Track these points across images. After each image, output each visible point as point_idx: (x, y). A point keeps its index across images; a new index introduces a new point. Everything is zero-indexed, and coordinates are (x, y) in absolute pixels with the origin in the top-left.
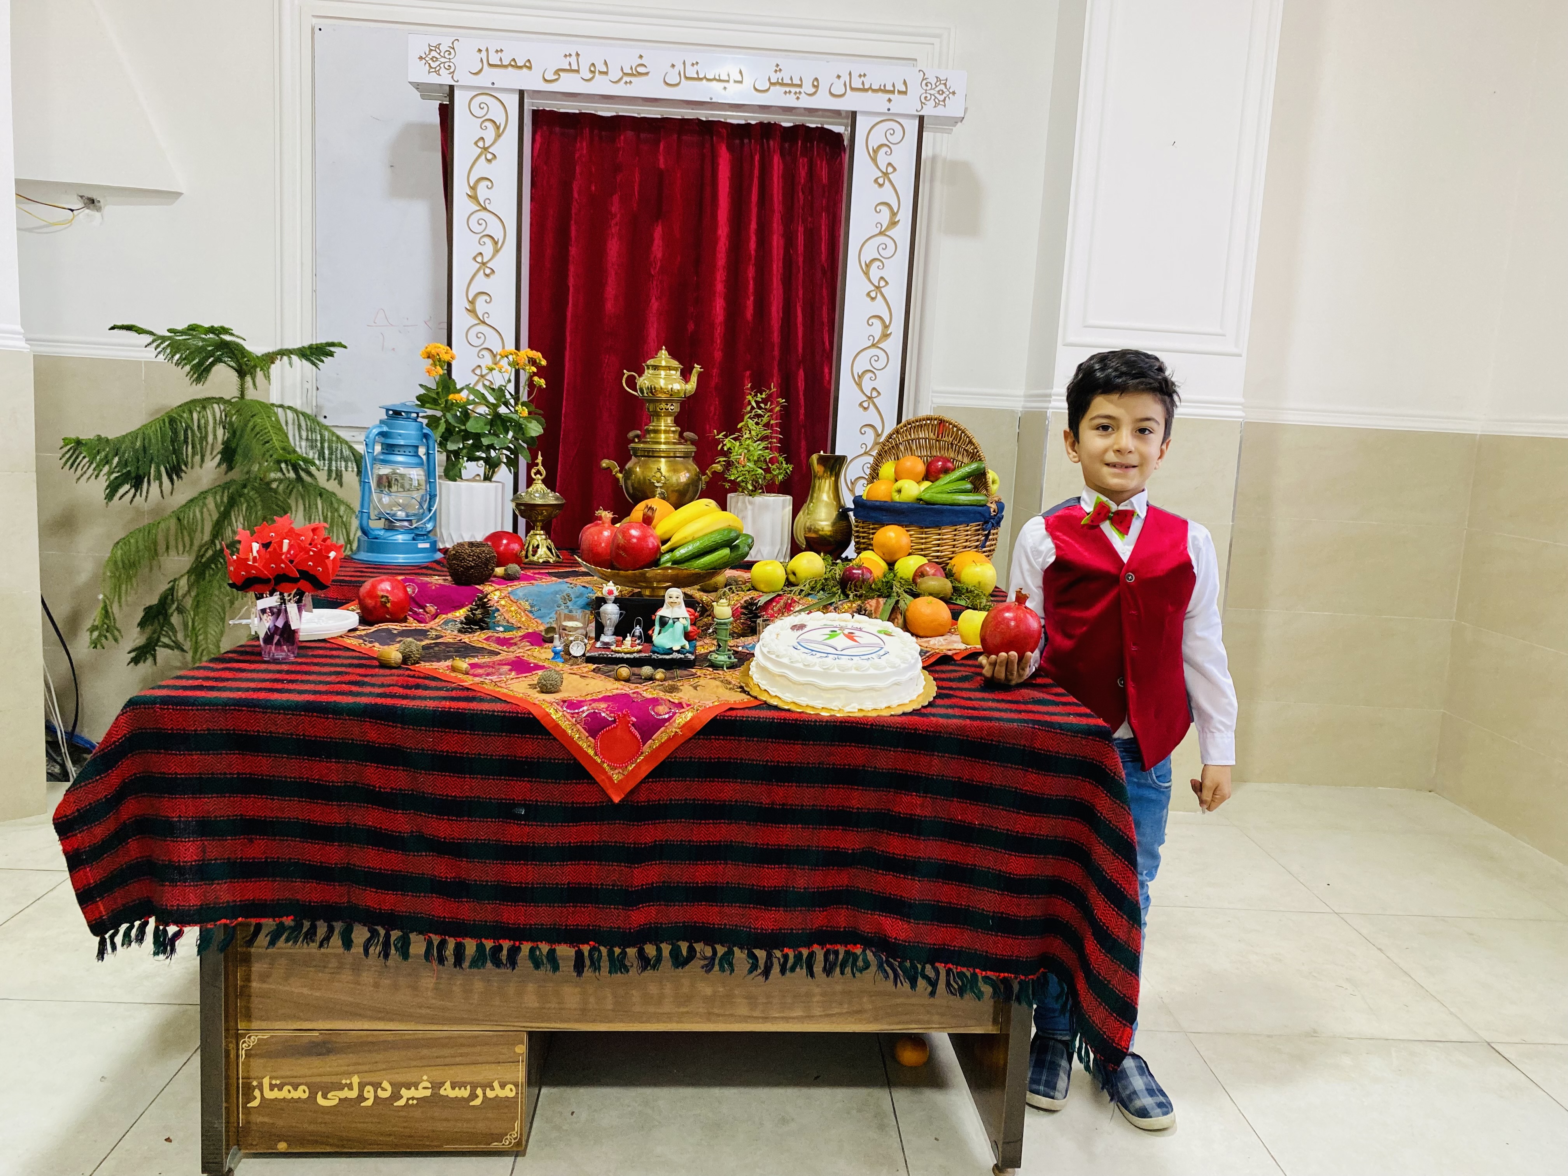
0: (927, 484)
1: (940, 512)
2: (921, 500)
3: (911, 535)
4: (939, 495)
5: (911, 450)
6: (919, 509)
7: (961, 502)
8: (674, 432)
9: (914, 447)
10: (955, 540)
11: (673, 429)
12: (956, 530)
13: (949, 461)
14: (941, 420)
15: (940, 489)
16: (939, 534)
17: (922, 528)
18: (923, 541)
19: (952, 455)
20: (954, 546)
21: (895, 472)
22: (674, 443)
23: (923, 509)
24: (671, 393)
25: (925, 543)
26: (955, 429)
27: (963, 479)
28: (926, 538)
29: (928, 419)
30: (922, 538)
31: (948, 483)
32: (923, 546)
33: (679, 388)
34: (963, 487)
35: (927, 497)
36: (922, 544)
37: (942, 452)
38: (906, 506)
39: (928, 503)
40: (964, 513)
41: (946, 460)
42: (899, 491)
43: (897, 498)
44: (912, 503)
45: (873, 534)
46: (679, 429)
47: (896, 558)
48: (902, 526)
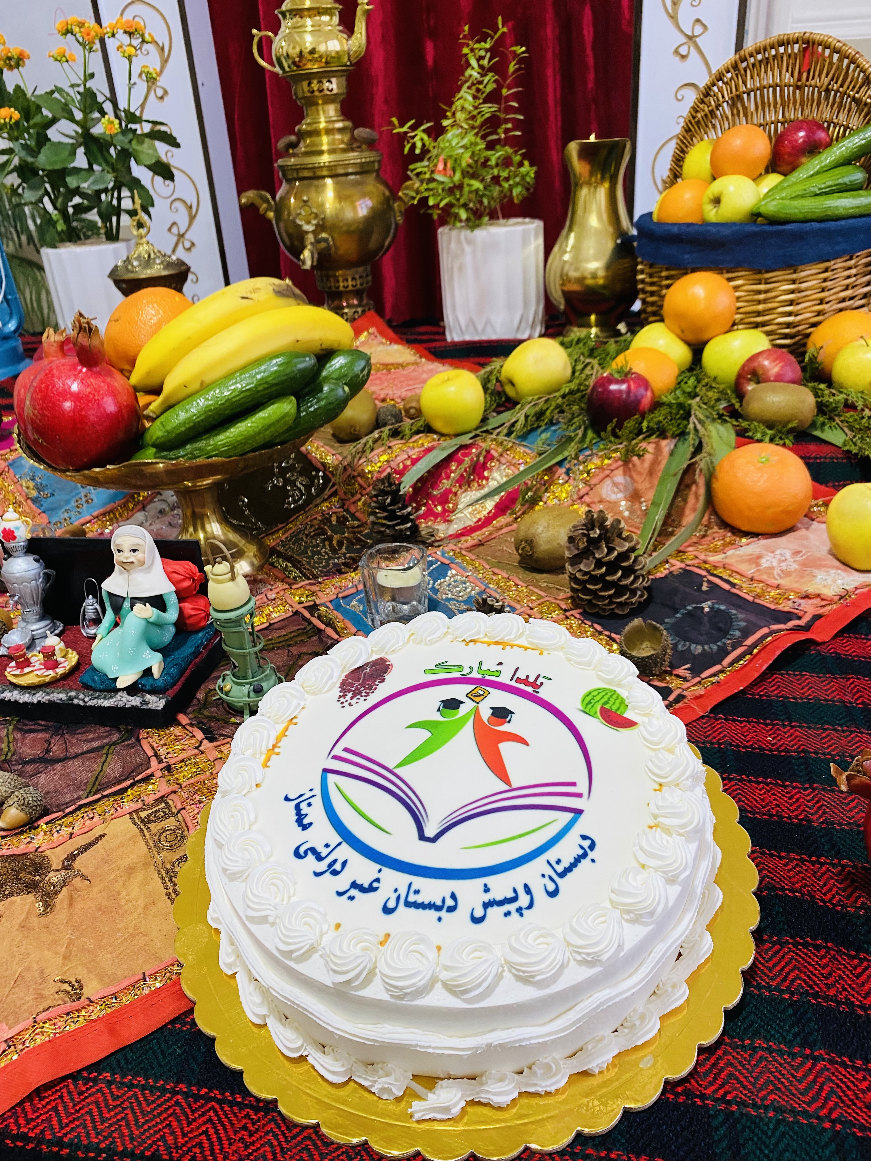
0: (774, 179)
1: (798, 237)
2: (759, 215)
3: (736, 288)
4: (797, 203)
5: (746, 115)
6: (753, 235)
7: (841, 212)
8: (341, 130)
9: (753, 108)
10: (823, 290)
11: (339, 125)
12: (826, 270)
13: (820, 127)
14: (807, 42)
15: (798, 189)
16: (794, 282)
17: (760, 272)
18: (762, 297)
19: (826, 115)
20: (821, 302)
21: (712, 163)
22: (344, 151)
23: (762, 234)
24: (329, 60)
25: (765, 301)
26: (836, 56)
27: (847, 162)
28: (766, 291)
29: (781, 44)
30: (759, 292)
31: (817, 173)
32: (761, 307)
33: (338, 48)
34: (846, 180)
35: (771, 208)
36: (759, 302)
37: (807, 112)
38: (727, 232)
39: (773, 221)
40: (845, 234)
41: (813, 126)
42: (717, 201)
43: (712, 215)
44: (742, 224)
45: (668, 287)
46: (348, 124)
47: (706, 337)
48: (720, 271)
